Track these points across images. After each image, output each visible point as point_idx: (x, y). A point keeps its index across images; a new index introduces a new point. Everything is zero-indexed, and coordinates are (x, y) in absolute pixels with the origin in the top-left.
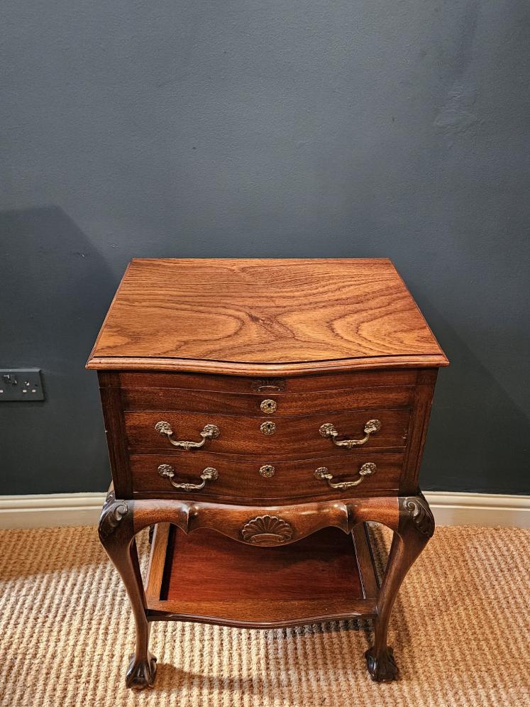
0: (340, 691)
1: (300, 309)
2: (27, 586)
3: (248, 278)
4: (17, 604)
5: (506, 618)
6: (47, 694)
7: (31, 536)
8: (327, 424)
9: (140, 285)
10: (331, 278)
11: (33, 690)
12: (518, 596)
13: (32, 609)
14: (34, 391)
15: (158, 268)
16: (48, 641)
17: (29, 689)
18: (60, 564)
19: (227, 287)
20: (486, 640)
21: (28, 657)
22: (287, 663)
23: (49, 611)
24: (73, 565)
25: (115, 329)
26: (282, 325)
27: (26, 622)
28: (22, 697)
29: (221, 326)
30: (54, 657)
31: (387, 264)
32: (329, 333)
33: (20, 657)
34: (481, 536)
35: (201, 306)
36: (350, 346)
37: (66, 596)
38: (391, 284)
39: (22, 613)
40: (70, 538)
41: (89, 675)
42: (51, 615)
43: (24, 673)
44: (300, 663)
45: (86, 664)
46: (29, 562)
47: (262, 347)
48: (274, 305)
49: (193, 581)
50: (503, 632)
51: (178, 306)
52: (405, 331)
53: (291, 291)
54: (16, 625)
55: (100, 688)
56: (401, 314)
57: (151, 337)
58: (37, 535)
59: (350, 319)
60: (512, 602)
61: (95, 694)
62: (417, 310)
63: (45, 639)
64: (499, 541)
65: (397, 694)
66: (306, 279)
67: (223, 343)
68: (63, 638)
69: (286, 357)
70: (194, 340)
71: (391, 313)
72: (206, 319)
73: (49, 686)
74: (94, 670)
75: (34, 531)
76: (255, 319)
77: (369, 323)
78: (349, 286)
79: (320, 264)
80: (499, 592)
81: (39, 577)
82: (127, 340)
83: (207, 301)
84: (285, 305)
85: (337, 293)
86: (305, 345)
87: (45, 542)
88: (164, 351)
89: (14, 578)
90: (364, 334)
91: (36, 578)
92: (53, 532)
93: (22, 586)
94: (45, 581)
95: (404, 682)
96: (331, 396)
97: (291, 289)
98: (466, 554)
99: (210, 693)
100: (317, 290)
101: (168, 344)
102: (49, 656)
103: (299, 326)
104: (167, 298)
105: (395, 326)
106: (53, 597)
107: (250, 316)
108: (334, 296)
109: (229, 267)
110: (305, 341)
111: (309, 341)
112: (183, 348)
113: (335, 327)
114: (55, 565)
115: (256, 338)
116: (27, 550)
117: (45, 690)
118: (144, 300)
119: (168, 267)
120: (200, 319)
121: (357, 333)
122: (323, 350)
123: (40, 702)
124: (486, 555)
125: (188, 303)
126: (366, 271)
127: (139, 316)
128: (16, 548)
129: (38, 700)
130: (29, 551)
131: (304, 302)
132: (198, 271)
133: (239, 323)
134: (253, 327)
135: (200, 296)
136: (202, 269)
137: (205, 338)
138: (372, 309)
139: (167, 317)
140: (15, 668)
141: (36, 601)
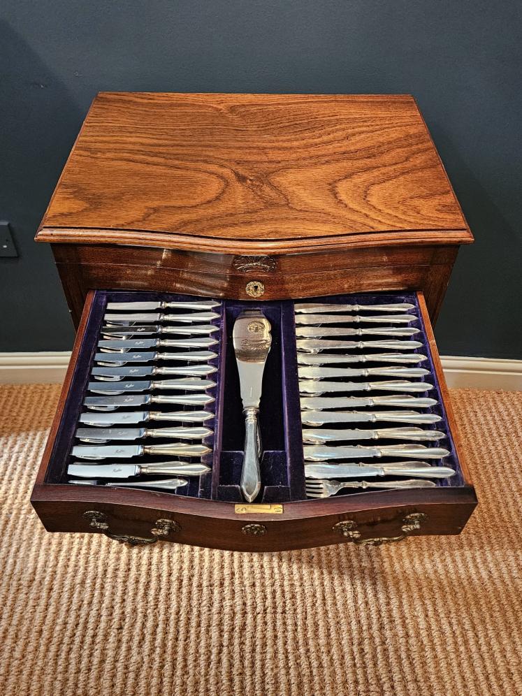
0: (328, 549)
1: (298, 165)
2: (19, 443)
3: (237, 121)
4: (10, 460)
5: (499, 483)
6: (43, 547)
7: (23, 392)
9: (106, 129)
10: (339, 122)
11: (29, 544)
12: (514, 461)
13: (25, 466)
14: (5, 247)
15: (129, 106)
17: (25, 543)
19: (212, 134)
21: (23, 512)
25: (70, 190)
26: (274, 187)
27: (20, 478)
28: (18, 550)
29: (200, 188)
31: (408, 102)
32: (331, 199)
33: (15, 512)
34: (481, 400)
35: (178, 159)
36: (355, 217)
38: (412, 131)
39: (15, 469)
43: (20, 527)
47: (248, 217)
48: (267, 160)
50: (494, 496)
51: (150, 159)
52: (420, 197)
53: (288, 140)
54: (10, 481)
55: (94, 542)
56: (420, 174)
57: (114, 202)
58: (29, 392)
59: (358, 180)
60: (507, 467)
61: (89, 549)
62: (441, 168)
64: (500, 405)
66: (308, 123)
67: (201, 212)
69: (277, 232)
70: (166, 207)
71: (408, 172)
72: (182, 178)
73: (44, 540)
75: (25, 388)
76: (242, 179)
77: (380, 186)
78: (360, 133)
79: (326, 102)
80: (495, 457)
81: (31, 434)
82: (85, 205)
83: (186, 152)
84: (279, 159)
85: (346, 143)
86: (301, 215)
87: (36, 399)
88: (129, 221)
89: (6, 435)
90: (374, 200)
91: (28, 435)
92: (44, 388)
93: (15, 442)
94: (38, 438)
97: (289, 137)
98: (465, 419)
100: (320, 139)
101: (134, 212)
103: (294, 188)
104: (137, 147)
105: (412, 190)
107: (237, 174)
108: (341, 147)
109: (215, 106)
110: (301, 210)
111: (305, 209)
112: (152, 217)
113: (339, 191)
114: (47, 422)
115: (242, 206)
116: (18, 406)
117: (41, 543)
118: (109, 150)
119: (142, 104)
120: (174, 177)
121: (364, 199)
122: (322, 222)
123: (36, 555)
124: (486, 420)
125: (162, 155)
126: (382, 113)
127: (101, 173)
128: (8, 405)
129: (34, 553)
130: (21, 407)
131: (303, 156)
132: (177, 111)
133: (223, 184)
134: (239, 189)
135: (178, 145)
136: (183, 108)
137: (179, 203)
138: (386, 166)
139: (136, 174)
140: (11, 523)
141: (29, 458)
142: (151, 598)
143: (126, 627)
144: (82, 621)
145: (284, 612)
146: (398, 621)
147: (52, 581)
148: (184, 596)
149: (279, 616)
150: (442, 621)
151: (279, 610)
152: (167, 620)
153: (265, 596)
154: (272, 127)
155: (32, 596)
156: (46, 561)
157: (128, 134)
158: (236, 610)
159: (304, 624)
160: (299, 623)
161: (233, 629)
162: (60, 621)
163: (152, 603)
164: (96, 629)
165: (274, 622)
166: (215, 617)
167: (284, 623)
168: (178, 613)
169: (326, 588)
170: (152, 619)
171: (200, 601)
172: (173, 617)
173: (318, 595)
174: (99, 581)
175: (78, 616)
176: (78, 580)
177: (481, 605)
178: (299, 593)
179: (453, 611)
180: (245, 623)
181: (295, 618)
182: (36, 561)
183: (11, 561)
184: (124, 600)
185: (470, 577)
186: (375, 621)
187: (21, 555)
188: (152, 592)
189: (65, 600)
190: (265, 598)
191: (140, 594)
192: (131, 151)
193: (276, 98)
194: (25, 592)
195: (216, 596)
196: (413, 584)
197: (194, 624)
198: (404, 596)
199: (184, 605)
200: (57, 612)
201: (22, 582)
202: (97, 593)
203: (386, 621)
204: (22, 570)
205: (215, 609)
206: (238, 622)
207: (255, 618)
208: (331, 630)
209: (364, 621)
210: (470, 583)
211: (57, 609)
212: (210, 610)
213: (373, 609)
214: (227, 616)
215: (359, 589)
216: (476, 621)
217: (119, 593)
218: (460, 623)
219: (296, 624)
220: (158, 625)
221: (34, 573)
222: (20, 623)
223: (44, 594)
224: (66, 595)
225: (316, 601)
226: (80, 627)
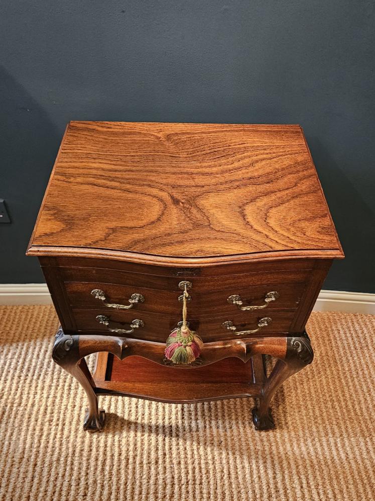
0: (232, 436)
1: (216, 189)
2: (11, 351)
3: (172, 148)
4: (5, 365)
5: (354, 386)
6: (30, 433)
7: (14, 311)
8: (234, 296)
9: (77, 156)
10: (246, 149)
11: (19, 429)
12: (365, 369)
13: (16, 369)
14: (1, 216)
15: (92, 134)
16: (29, 393)
17: (17, 429)
18: (35, 335)
19: (153, 160)
20: (339, 401)
21: (15, 405)
22: (196, 414)
23: (28, 370)
24: (44, 335)
25: (51, 212)
26: (200, 210)
27: (12, 379)
28: (12, 434)
29: (146, 210)
30: (33, 405)
31: (297, 132)
32: (241, 221)
33: (9, 405)
34: (343, 321)
35: (129, 183)
36: (258, 238)
37: (40, 360)
38: (300, 158)
39: (9, 372)
40: (42, 314)
41: (58, 420)
42: (30, 375)
43: (13, 416)
44: (206, 414)
45: (56, 411)
46: (12, 332)
47: (181, 237)
48: (194, 184)
49: (129, 364)
50: (351, 395)
51: (109, 183)
52: (306, 219)
53: (210, 166)
55: (66, 429)
56: (305, 198)
57: (83, 223)
58: (18, 311)
59: (262, 202)
60: (360, 373)
61: (62, 434)
62: (321, 193)
63: (26, 392)
64: (356, 325)
65: (272, 439)
66: (224, 151)
67: (147, 232)
68: (39, 392)
70: (122, 227)
71: (297, 197)
72: (132, 201)
73: (30, 427)
74: (62, 416)
75: (15, 308)
76: (176, 202)
77: (276, 209)
78: (262, 160)
79: (237, 131)
80: (352, 365)
81: (20, 344)
82: (63, 226)
83: (134, 177)
84: (203, 184)
85: (251, 169)
86: (219, 235)
87: (24, 317)
88: (94, 240)
90: (272, 222)
91: (18, 345)
92: (29, 308)
93: (9, 351)
95: (278, 431)
96: (239, 278)
97: (210, 164)
98: (331, 335)
99: (143, 435)
100: (233, 165)
101: (98, 231)
102: (30, 405)
103: (214, 211)
105: (299, 214)
106: (31, 361)
107: (172, 197)
108: (248, 173)
109: (156, 134)
110: (219, 231)
111: (223, 230)
112: (111, 237)
113: (246, 213)
114: (31, 335)
115: (176, 226)
116: (10, 323)
117: (28, 430)
118: (79, 175)
119: (102, 133)
120: (127, 200)
121: (265, 221)
122: (235, 242)
123: (24, 438)
124: (346, 336)
125: (118, 180)
126: (277, 142)
127: (74, 196)
128: (3, 321)
129: (23, 437)
130: (12, 323)
131: (221, 181)
132: (128, 139)
133: (162, 206)
134: (174, 211)
135: (129, 171)
136: (132, 136)
137: (131, 224)
138: (280, 191)
139: (99, 197)
140: (6, 414)
141: (19, 364)
142: (106, 473)
143: (89, 494)
144: (57, 489)
145: (201, 484)
146: (282, 492)
147: (36, 459)
148: (130, 471)
149: (197, 487)
150: (313, 492)
151: (198, 482)
152: (118, 489)
153: (188, 471)
154: (198, 154)
155: (22, 470)
156: (32, 443)
157: (93, 161)
158: (167, 482)
159: (215, 493)
160: (211, 492)
161: (165, 496)
162: (42, 489)
163: (107, 477)
164: (68, 495)
165: (194, 491)
166: (152, 487)
167: (201, 492)
168: (126, 484)
169: (231, 465)
170: (107, 489)
171: (142, 475)
172: (122, 487)
173: (225, 471)
174: (69, 459)
175: (55, 485)
176: (55, 458)
177: (340, 480)
178: (211, 470)
179: (320, 484)
180: (173, 492)
181: (209, 488)
182: (25, 443)
183: (6, 443)
184: (87, 474)
185: (333, 458)
186: (265, 491)
187: (14, 438)
188: (107, 468)
189: (45, 473)
190: (187, 473)
191: (98, 469)
192: (95, 176)
193: (200, 127)
194: (17, 467)
195: (153, 471)
196: (292, 463)
197: (137, 492)
198: (286, 472)
199: (130, 478)
200: (39, 483)
201: (15, 459)
202: (68, 468)
203: (273, 491)
204: (15, 450)
205: (152, 482)
206: (168, 492)
207: (180, 488)
208: (234, 498)
209: (257, 491)
210: (333, 462)
211: (40, 480)
212: (148, 482)
213: (264, 482)
214: (160, 487)
215: (254, 466)
216: (337, 492)
217: (84, 469)
218: (325, 492)
219: (209, 493)
220: (111, 493)
221: (24, 452)
222: (14, 490)
223: (31, 469)
224: (46, 470)
225: (224, 476)
226: (57, 494)
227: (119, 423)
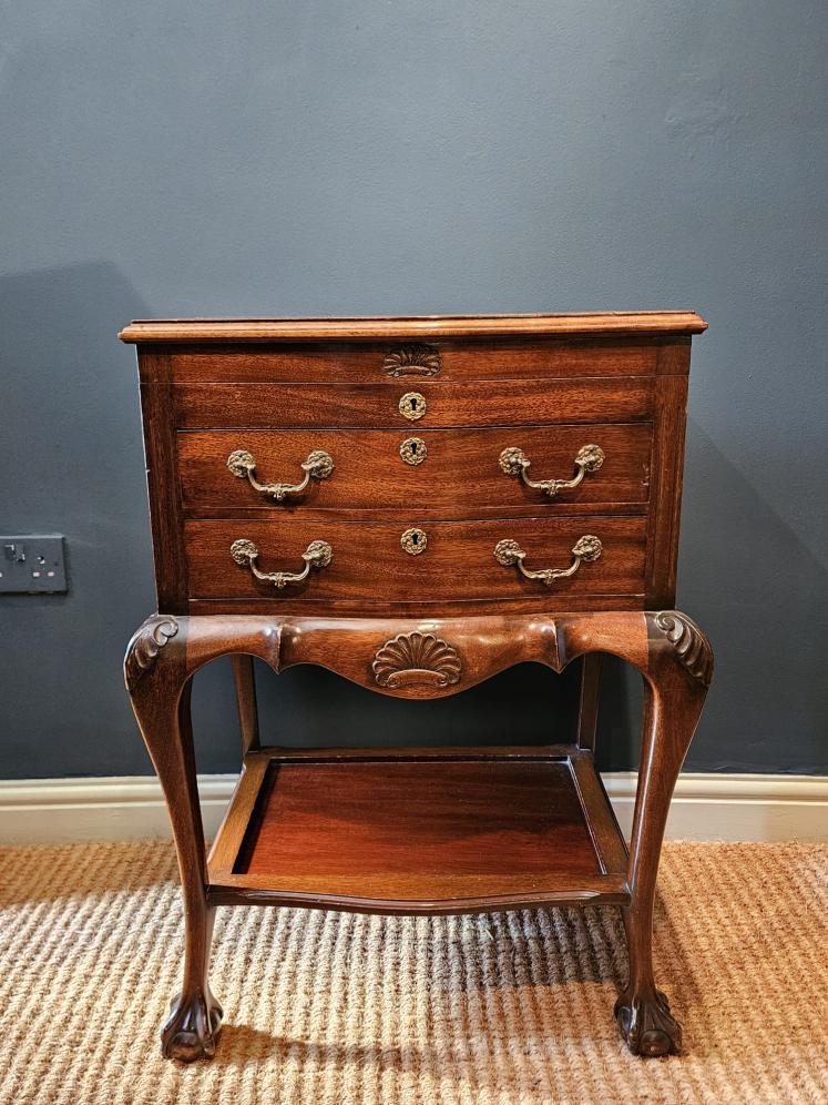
0: (568, 1069)
6: (14, 1067)
7: (24, 855)
8: (512, 449)
14: (51, 574)
16: (28, 992)
18: (67, 890)
22: (466, 1027)
23: (37, 952)
24: (89, 891)
30: (34, 1014)
37: (70, 931)
40: (89, 858)
41: (96, 1039)
44: (492, 1027)
45: (92, 1025)
46: (14, 888)
55: (113, 1059)
58: (35, 854)
63: (23, 990)
65: (679, 1075)
68: (56, 988)
73: (19, 1056)
74: (106, 1033)
75: (29, 849)
81: (27, 906)
87: (46, 863)
91: (22, 907)
92: (62, 850)
94: (37, 911)
95: (693, 1057)
96: (516, 392)
98: (796, 879)
99: (320, 1069)
102: (26, 1012)
114: (58, 891)
116: (13, 873)
117: (12, 1061)
130: (17, 874)
141: (16, 938)
156: (17, 1088)
227: (258, 1044)
